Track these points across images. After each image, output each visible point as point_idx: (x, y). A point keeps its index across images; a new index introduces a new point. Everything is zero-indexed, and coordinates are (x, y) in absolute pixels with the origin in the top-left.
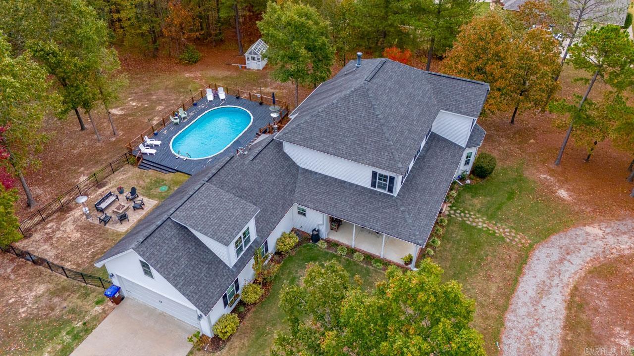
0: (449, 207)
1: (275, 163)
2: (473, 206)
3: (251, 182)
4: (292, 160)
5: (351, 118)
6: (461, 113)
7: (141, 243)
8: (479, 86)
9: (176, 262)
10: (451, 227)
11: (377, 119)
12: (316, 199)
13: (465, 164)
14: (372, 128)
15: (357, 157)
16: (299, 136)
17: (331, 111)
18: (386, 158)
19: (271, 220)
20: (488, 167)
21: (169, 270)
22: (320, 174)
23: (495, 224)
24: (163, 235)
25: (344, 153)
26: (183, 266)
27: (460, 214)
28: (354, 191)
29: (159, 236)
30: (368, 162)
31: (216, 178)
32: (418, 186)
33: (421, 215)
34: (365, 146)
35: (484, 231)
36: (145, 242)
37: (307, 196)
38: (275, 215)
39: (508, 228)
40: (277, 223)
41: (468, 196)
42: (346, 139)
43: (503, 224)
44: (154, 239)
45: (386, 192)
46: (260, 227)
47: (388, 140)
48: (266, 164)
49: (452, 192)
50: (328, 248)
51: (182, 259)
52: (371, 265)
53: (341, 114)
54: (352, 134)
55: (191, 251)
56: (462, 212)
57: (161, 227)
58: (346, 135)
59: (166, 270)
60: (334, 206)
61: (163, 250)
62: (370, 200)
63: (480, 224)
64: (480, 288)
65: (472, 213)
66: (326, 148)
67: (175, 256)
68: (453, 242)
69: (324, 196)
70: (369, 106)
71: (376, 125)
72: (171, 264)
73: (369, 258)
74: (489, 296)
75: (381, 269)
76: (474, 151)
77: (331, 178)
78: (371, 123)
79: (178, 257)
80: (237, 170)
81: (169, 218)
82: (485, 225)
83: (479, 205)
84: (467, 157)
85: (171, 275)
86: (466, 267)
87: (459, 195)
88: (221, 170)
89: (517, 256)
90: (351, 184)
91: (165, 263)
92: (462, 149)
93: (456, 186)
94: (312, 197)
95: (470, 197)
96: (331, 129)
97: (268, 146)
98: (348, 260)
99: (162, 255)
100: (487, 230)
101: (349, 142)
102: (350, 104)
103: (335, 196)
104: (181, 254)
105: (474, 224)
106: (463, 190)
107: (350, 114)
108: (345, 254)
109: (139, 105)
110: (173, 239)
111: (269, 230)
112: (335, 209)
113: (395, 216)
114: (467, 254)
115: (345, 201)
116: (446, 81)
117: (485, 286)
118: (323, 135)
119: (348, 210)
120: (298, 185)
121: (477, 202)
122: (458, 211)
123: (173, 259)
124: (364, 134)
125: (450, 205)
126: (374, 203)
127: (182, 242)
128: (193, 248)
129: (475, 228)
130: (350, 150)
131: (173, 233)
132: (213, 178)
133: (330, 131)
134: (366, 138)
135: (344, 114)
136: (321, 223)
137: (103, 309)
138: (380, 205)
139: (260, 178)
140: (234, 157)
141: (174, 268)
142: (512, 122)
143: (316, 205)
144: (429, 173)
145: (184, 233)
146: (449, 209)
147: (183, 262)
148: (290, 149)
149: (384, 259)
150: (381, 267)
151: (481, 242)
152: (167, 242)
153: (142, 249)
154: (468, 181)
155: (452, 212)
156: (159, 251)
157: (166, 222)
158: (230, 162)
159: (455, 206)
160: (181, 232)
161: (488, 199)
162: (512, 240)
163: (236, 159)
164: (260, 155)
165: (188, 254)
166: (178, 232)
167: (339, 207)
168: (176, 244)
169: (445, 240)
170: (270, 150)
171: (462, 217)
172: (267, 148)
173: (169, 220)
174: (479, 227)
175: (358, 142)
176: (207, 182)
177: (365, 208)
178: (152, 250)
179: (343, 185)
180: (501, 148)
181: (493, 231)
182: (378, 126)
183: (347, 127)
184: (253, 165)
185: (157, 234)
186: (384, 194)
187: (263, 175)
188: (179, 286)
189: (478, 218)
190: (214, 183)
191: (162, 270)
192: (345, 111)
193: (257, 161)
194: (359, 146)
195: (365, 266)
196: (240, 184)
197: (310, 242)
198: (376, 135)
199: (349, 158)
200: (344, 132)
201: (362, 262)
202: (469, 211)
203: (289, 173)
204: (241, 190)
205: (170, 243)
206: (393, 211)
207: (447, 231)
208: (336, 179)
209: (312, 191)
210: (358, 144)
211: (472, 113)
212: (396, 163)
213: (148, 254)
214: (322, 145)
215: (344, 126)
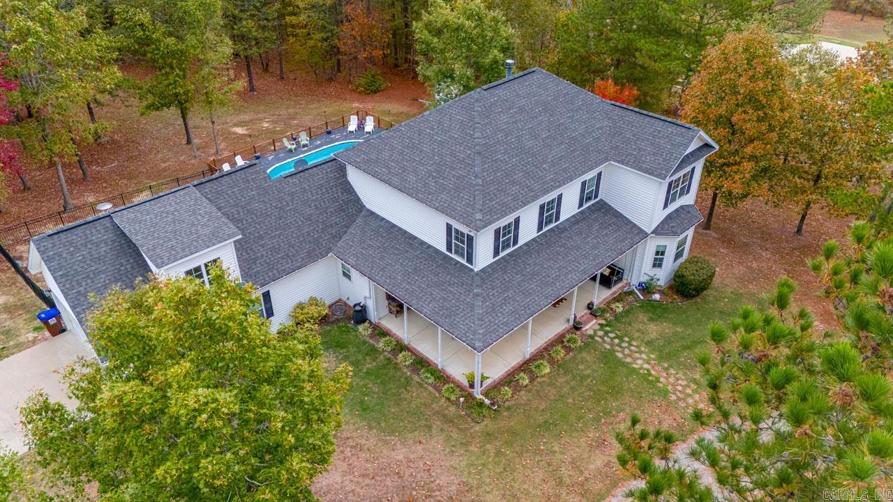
0: (599, 324)
1: (324, 190)
2: (643, 333)
3: (269, 206)
4: (356, 194)
5: (439, 139)
6: (640, 169)
7: (49, 236)
8: (683, 130)
9: (92, 276)
10: (584, 354)
11: (474, 144)
12: (362, 254)
13: (654, 266)
14: (462, 156)
15: (426, 195)
16: (363, 156)
17: (417, 126)
18: (463, 203)
19: (280, 266)
20: (692, 277)
21: (74, 283)
22: (388, 221)
23: (667, 369)
24: (89, 236)
25: (411, 187)
26: (100, 285)
27: (612, 339)
28: (422, 253)
29: (80, 235)
30: (437, 205)
31: (212, 185)
32: (527, 267)
33: (505, 307)
34: (442, 181)
35: (638, 373)
36: (55, 237)
37: (354, 248)
38: (290, 261)
39: (686, 380)
40: (287, 272)
41: (642, 317)
42: (421, 168)
43: (681, 372)
44: (71, 236)
45: (464, 262)
46: (254, 271)
47: (476, 177)
48: (307, 188)
49: (617, 304)
50: (372, 336)
51: (103, 276)
52: (418, 375)
53: (428, 131)
54: (431, 162)
55: (122, 268)
56: (617, 337)
57: (91, 224)
58: (422, 161)
59: (69, 282)
60: (382, 269)
61: (78, 255)
62: (437, 270)
63: (640, 362)
64: (575, 455)
65: (634, 343)
66: (390, 177)
67: (93, 268)
68: (573, 375)
69: (376, 253)
70: (470, 124)
71: (469, 152)
72: (79, 278)
73: (421, 363)
74: (582, 472)
75: (429, 384)
76: (671, 245)
77: (400, 229)
78: (462, 148)
79: (97, 271)
80: (252, 183)
81: (110, 215)
82: (646, 366)
83: (655, 334)
84: (657, 253)
85: (74, 291)
86: (572, 418)
87: (627, 312)
88: (225, 177)
89: (675, 425)
90: (422, 243)
91: (73, 272)
92: (643, 235)
93: (631, 298)
94: (361, 250)
95: (646, 320)
96: (406, 150)
97: (323, 166)
98: (389, 359)
99: (74, 260)
100: (645, 374)
101: (423, 173)
102: (445, 118)
103: (392, 256)
104: (104, 268)
105: (628, 360)
106: (640, 307)
107: (440, 132)
108: (388, 350)
109: (271, 127)
110: (103, 245)
111: (267, 279)
112: (381, 273)
113: (461, 299)
114: (587, 400)
115: (402, 265)
116: (634, 118)
117: (585, 455)
118: (393, 158)
119: (399, 278)
120: (351, 230)
121: (653, 330)
122: (612, 335)
123: (88, 270)
124: (448, 163)
125: (603, 322)
126: (440, 275)
127: (115, 253)
128: (128, 266)
129: (624, 365)
130: (419, 185)
131: (105, 237)
132: (208, 184)
133: (405, 153)
134: (447, 170)
135: (432, 132)
136: (368, 295)
137: (35, 337)
138: (447, 279)
139: (288, 204)
140: (257, 166)
141: (84, 283)
142: (799, 230)
143: (359, 262)
144: (558, 254)
145: (123, 242)
146: (598, 327)
147: (102, 280)
148: (356, 178)
149: (442, 371)
150: (430, 381)
151: (621, 388)
152: (89, 246)
153: (45, 244)
154: (657, 296)
155: (601, 333)
156: (71, 254)
157: (101, 221)
158: (246, 170)
159: (610, 326)
160: (118, 240)
161: (678, 329)
162: (679, 399)
163: (258, 169)
164: (302, 174)
165: (116, 271)
166: (115, 238)
167: (390, 270)
168: (103, 253)
169: (561, 370)
170: (324, 171)
171: (612, 345)
172: (319, 167)
173: (108, 218)
174: (635, 366)
175: (434, 174)
176: (194, 186)
177: (425, 279)
178: (60, 250)
179: (411, 241)
180: (755, 265)
181: (656, 378)
182: (470, 154)
183: (429, 151)
184: (283, 184)
185: (80, 231)
186: (462, 265)
187: (295, 202)
188: (78, 310)
189: (641, 352)
190: (207, 190)
191: (63, 280)
192: (435, 127)
193: (295, 180)
194: (433, 181)
195: (409, 373)
196: (249, 204)
197: (350, 323)
198: (463, 166)
199: (414, 195)
200: (421, 157)
201: (408, 367)
202: (632, 339)
203: (343, 210)
204: (246, 212)
205: (94, 248)
206: (462, 292)
207: (574, 358)
208: (406, 232)
209: (364, 242)
210: (434, 178)
211: (658, 171)
212: (474, 212)
213: (52, 253)
214: (388, 172)
215: (425, 149)
